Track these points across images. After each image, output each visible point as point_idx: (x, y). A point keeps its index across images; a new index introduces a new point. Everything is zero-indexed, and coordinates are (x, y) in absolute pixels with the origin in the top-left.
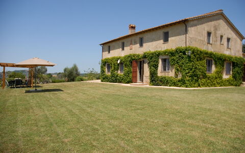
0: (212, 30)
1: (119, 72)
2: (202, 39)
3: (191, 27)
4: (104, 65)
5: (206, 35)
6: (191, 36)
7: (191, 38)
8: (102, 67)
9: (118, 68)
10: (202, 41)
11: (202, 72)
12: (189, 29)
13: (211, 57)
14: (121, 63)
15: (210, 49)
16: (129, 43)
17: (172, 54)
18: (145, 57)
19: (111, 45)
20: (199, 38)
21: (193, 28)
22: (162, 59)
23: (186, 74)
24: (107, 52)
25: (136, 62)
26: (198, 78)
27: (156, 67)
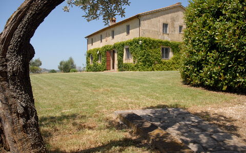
0: (169, 22)
1: (99, 61)
2: (156, 30)
3: (144, 20)
4: (89, 56)
5: (162, 27)
6: (144, 28)
7: (144, 30)
8: (87, 58)
9: (98, 59)
10: (157, 31)
11: (156, 58)
12: (142, 22)
13: (167, 45)
14: (100, 54)
15: (166, 38)
16: (105, 35)
17: (131, 44)
18: (114, 47)
19: (93, 37)
20: (153, 29)
21: (146, 22)
22: (126, 49)
23: (139, 60)
24: (91, 44)
25: (110, 52)
26: (151, 63)
27: (122, 55)
